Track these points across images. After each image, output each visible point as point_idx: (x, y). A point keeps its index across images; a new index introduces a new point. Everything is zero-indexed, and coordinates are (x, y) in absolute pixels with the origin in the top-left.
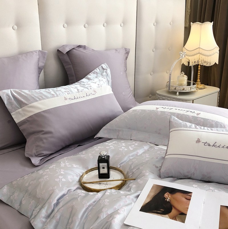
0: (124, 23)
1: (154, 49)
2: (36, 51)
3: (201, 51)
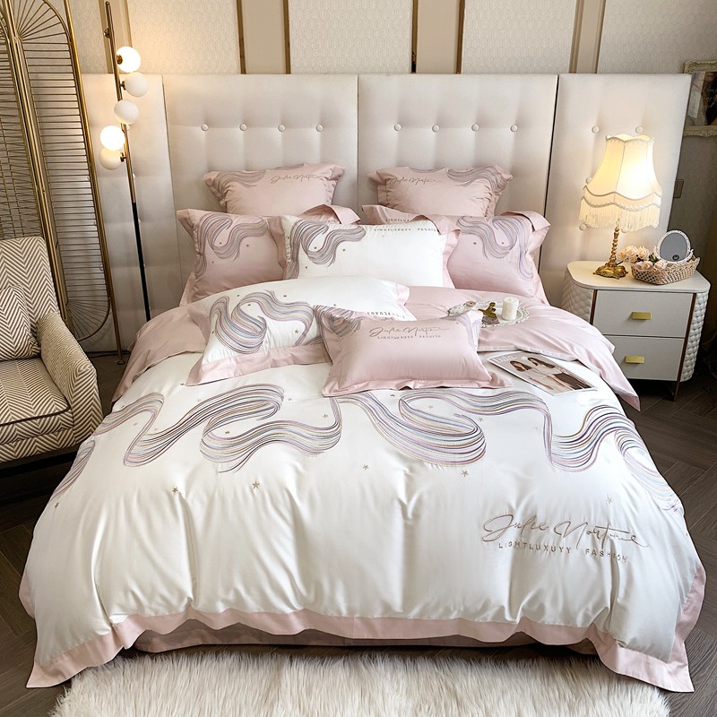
0: (520, 124)
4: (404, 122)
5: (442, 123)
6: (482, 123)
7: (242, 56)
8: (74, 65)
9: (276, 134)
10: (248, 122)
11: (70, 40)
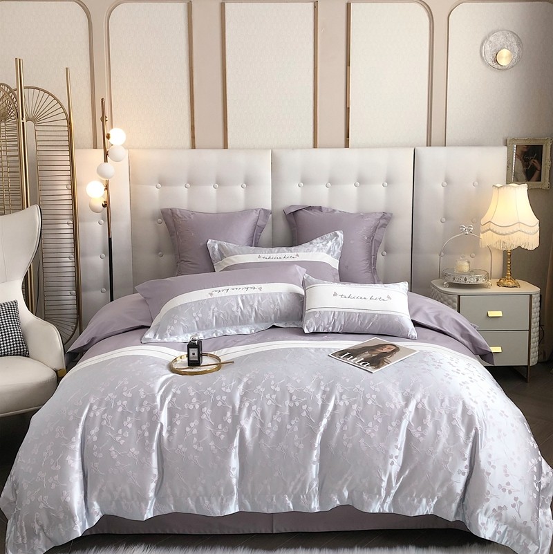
0: (389, 181)
1: (444, 220)
2: (256, 210)
3: (492, 227)
4: (305, 181)
5: (332, 182)
6: (361, 181)
7: (193, 137)
8: (70, 141)
9: (212, 190)
10: (192, 182)
11: (70, 123)
